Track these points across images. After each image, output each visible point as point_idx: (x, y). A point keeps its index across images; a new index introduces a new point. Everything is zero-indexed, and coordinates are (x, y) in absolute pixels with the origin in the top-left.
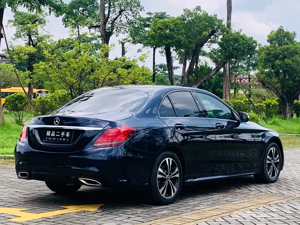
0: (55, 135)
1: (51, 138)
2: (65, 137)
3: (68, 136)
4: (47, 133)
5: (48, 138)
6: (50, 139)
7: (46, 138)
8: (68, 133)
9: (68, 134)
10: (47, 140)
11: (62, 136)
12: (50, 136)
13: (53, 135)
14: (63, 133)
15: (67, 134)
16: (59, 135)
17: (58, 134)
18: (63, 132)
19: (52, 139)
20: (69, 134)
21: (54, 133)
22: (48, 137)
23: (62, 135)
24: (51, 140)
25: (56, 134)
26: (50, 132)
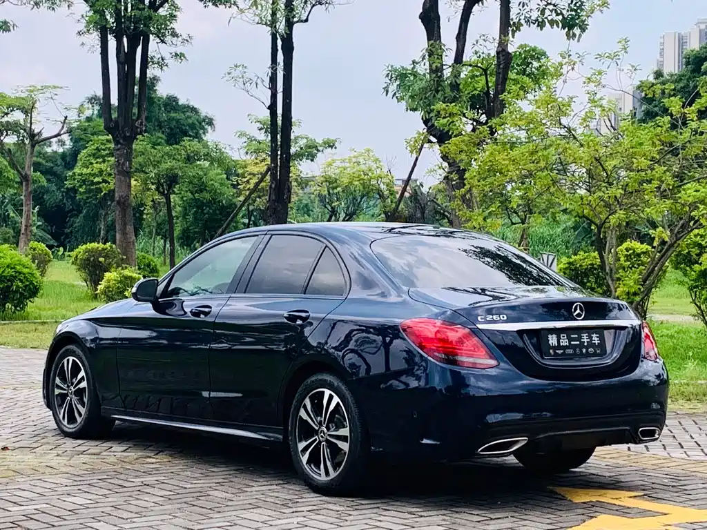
0: (570, 343)
1: (562, 351)
2: (591, 344)
3: (596, 342)
4: (550, 339)
5: (555, 352)
6: (560, 352)
7: (551, 351)
8: (595, 335)
9: (596, 339)
10: (553, 356)
11: (586, 344)
12: (559, 347)
13: (564, 342)
14: (585, 337)
15: (593, 339)
16: (578, 343)
17: (574, 339)
18: (585, 335)
19: (564, 352)
20: (597, 337)
21: (566, 337)
22: (554, 348)
23: (584, 342)
24: (563, 354)
25: (570, 339)
26: (554, 336)
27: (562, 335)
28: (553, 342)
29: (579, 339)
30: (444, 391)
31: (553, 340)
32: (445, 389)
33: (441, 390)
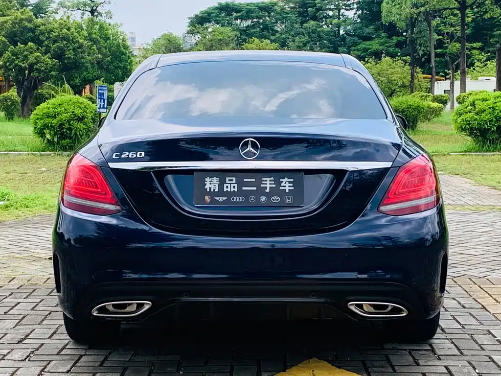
0: (239, 188)
2: (274, 191)
3: (287, 189)
4: (208, 183)
5: (212, 199)
6: (221, 199)
7: (207, 198)
8: (286, 179)
9: (287, 185)
10: (208, 204)
11: (268, 190)
12: (221, 192)
13: (231, 188)
14: (268, 182)
15: (283, 184)
16: (255, 188)
17: (249, 184)
18: (268, 179)
19: (229, 199)
20: (290, 182)
21: (234, 182)
22: (212, 194)
23: (266, 188)
24: (226, 202)
25: (240, 184)
26: (215, 180)
27: (227, 179)
28: (212, 186)
29: (258, 184)
30: (72, 242)
31: (212, 184)
32: (74, 240)
33: (69, 240)
